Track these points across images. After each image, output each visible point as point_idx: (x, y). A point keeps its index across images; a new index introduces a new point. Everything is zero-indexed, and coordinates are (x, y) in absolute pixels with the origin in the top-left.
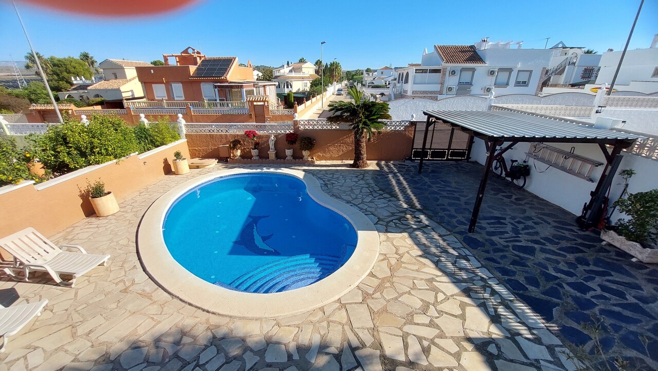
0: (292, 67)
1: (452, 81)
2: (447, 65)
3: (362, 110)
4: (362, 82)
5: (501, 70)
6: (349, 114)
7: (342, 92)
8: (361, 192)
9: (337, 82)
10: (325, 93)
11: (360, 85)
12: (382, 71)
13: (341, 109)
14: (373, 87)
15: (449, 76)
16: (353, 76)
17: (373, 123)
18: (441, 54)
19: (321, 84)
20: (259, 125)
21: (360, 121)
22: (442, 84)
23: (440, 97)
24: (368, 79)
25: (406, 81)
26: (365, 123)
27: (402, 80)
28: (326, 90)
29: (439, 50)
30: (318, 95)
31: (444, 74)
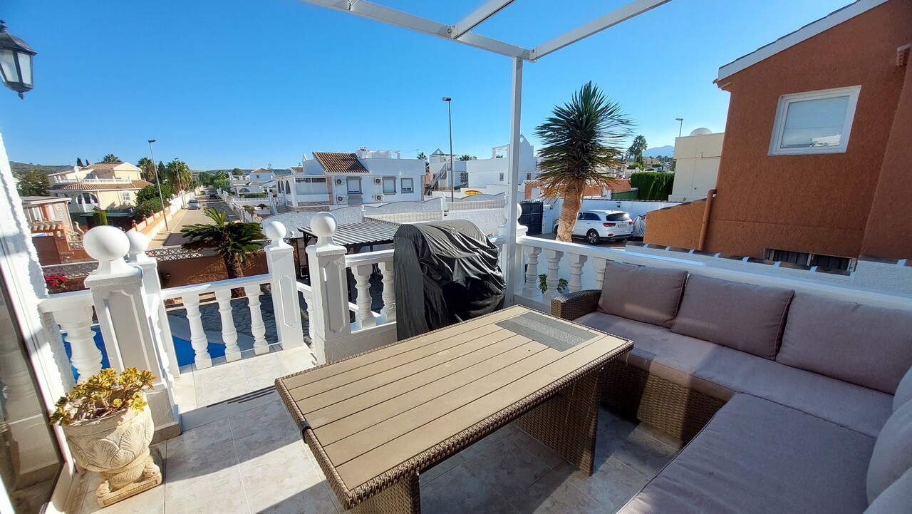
0: (92, 170)
1: (341, 190)
2: (330, 173)
3: (228, 232)
4: (229, 188)
5: (385, 178)
6: (212, 238)
7: (198, 205)
8: (244, 318)
9: (186, 190)
10: (167, 209)
11: (226, 194)
12: (258, 174)
13: (200, 234)
14: (247, 197)
15: (336, 185)
16: (212, 179)
17: (244, 245)
18: (322, 162)
19: (158, 195)
20: (48, 268)
21: (228, 245)
22: (330, 193)
23: (331, 207)
24: (237, 184)
25: (288, 191)
26: (234, 246)
27: (283, 190)
28: (169, 205)
29: (319, 158)
30: (155, 212)
31: (330, 183)
